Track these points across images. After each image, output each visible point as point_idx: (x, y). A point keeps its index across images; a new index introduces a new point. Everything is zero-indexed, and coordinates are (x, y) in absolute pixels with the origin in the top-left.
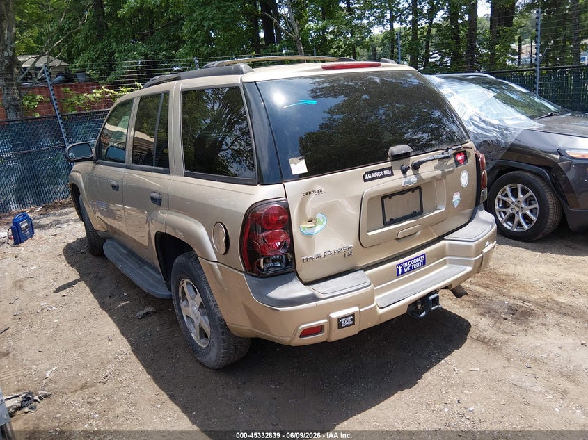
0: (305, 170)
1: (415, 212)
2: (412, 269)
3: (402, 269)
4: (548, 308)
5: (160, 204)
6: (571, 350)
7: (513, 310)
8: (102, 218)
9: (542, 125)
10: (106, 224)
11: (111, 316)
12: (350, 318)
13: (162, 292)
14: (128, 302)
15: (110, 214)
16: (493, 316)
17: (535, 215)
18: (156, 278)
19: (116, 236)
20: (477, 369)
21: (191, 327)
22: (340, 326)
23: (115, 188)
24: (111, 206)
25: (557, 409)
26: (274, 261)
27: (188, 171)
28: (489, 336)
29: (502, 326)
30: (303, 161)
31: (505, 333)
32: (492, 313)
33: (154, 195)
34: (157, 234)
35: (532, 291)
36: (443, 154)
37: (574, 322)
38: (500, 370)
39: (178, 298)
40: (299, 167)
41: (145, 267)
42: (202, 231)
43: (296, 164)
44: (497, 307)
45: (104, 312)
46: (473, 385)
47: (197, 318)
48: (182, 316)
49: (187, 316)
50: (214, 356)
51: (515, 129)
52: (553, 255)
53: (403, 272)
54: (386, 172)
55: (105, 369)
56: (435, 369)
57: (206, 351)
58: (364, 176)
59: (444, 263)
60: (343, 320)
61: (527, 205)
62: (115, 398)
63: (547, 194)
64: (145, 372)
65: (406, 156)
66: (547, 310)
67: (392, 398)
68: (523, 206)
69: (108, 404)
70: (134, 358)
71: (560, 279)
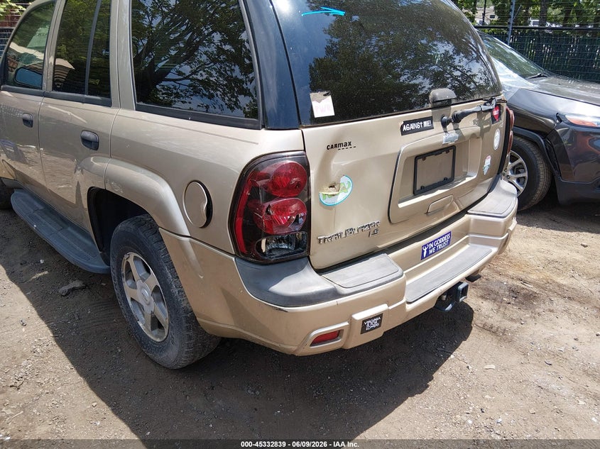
0: (332, 113)
1: (445, 179)
2: (437, 250)
3: (428, 250)
4: (550, 290)
5: (96, 148)
6: (588, 342)
7: (514, 292)
8: (8, 161)
9: (536, 86)
10: (14, 169)
11: (24, 290)
12: (377, 319)
13: (96, 265)
14: (46, 272)
15: (19, 157)
16: (495, 300)
17: (522, 185)
18: (86, 244)
19: (28, 186)
20: (493, 366)
21: (138, 314)
22: (364, 330)
23: (28, 122)
24: (21, 147)
25: (593, 419)
26: (279, 241)
27: (141, 103)
28: (496, 324)
29: (506, 312)
30: (329, 98)
31: (512, 320)
32: (492, 296)
33: (88, 135)
34: (91, 190)
35: (528, 270)
36: (485, 104)
37: (582, 308)
38: (519, 368)
39: (120, 276)
40: (323, 106)
41: (69, 229)
42: (165, 191)
43: (319, 101)
44: (496, 289)
45: (14, 285)
46: (494, 388)
47: (149, 304)
48: (125, 299)
49: (132, 299)
50: (175, 354)
51: (510, 88)
52: (541, 230)
53: (428, 255)
54: (426, 124)
55: (19, 366)
56: (446, 366)
57: (162, 347)
58: (402, 127)
59: (466, 242)
60: (368, 322)
61: (514, 173)
62: (35, 411)
63: (539, 162)
64: (75, 372)
65: (447, 103)
66: (550, 293)
67: (402, 406)
68: (510, 174)
69: (25, 420)
70: (58, 352)
71: (555, 257)
